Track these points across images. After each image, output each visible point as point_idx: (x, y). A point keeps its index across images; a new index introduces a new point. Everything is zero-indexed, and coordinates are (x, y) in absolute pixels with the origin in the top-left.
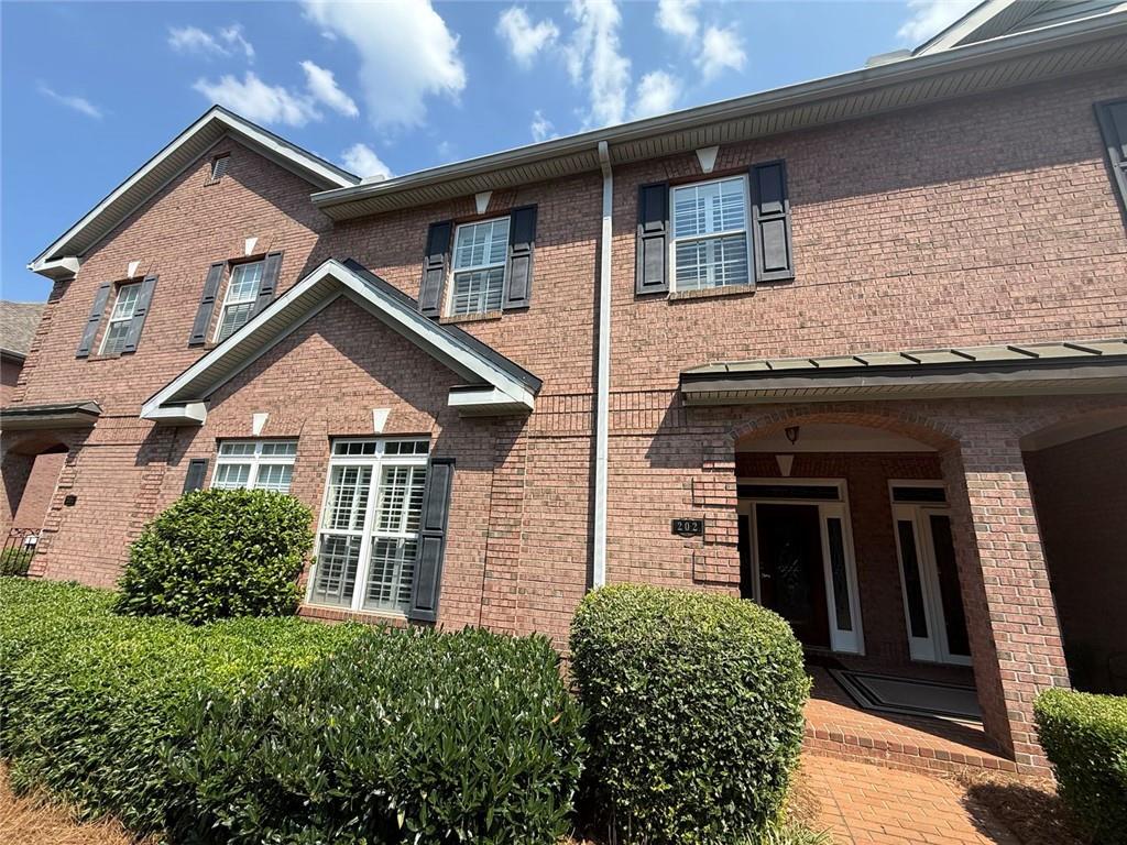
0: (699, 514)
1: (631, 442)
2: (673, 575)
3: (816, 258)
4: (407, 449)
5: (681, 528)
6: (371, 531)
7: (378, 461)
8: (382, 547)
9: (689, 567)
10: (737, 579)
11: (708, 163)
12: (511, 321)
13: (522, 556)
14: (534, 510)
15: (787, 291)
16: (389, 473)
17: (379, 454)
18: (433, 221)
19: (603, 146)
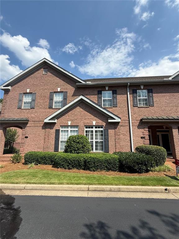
0: (144, 136)
1: (134, 127)
2: (141, 144)
3: (157, 103)
4: (99, 127)
5: (142, 138)
6: (94, 140)
7: (94, 129)
8: (96, 142)
9: (143, 143)
10: (149, 144)
11: (142, 87)
12: (114, 108)
13: (121, 142)
14: (122, 136)
15: (153, 107)
16: (96, 131)
17: (94, 128)
18: (98, 90)
19: (129, 84)
